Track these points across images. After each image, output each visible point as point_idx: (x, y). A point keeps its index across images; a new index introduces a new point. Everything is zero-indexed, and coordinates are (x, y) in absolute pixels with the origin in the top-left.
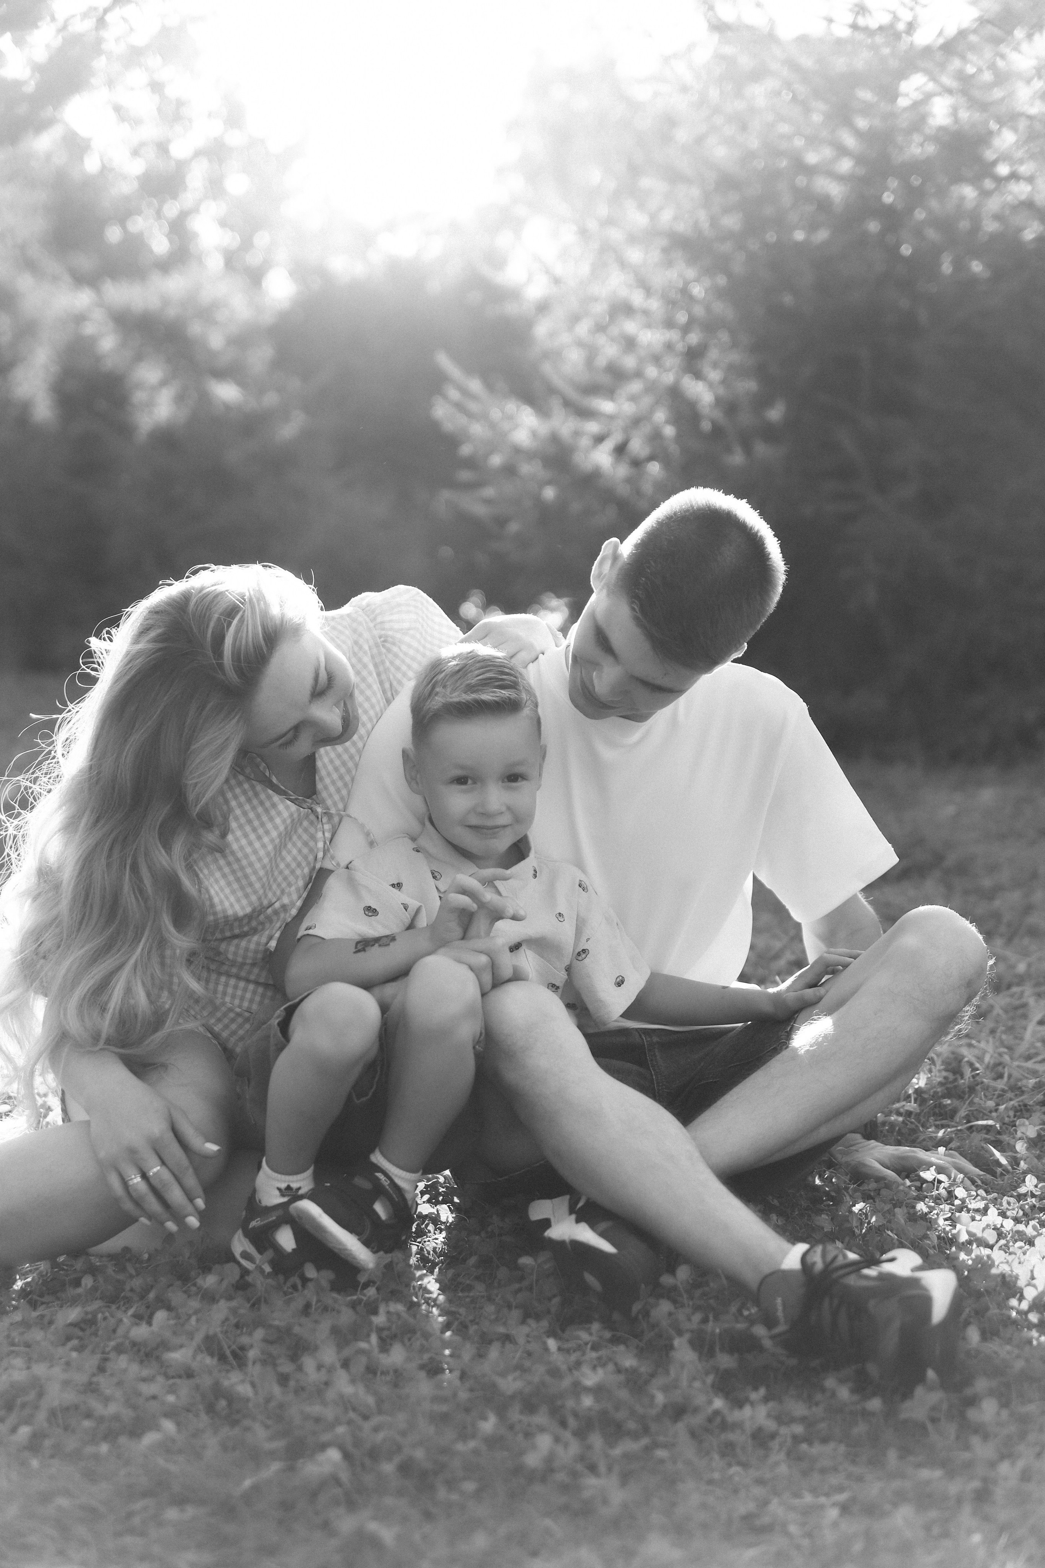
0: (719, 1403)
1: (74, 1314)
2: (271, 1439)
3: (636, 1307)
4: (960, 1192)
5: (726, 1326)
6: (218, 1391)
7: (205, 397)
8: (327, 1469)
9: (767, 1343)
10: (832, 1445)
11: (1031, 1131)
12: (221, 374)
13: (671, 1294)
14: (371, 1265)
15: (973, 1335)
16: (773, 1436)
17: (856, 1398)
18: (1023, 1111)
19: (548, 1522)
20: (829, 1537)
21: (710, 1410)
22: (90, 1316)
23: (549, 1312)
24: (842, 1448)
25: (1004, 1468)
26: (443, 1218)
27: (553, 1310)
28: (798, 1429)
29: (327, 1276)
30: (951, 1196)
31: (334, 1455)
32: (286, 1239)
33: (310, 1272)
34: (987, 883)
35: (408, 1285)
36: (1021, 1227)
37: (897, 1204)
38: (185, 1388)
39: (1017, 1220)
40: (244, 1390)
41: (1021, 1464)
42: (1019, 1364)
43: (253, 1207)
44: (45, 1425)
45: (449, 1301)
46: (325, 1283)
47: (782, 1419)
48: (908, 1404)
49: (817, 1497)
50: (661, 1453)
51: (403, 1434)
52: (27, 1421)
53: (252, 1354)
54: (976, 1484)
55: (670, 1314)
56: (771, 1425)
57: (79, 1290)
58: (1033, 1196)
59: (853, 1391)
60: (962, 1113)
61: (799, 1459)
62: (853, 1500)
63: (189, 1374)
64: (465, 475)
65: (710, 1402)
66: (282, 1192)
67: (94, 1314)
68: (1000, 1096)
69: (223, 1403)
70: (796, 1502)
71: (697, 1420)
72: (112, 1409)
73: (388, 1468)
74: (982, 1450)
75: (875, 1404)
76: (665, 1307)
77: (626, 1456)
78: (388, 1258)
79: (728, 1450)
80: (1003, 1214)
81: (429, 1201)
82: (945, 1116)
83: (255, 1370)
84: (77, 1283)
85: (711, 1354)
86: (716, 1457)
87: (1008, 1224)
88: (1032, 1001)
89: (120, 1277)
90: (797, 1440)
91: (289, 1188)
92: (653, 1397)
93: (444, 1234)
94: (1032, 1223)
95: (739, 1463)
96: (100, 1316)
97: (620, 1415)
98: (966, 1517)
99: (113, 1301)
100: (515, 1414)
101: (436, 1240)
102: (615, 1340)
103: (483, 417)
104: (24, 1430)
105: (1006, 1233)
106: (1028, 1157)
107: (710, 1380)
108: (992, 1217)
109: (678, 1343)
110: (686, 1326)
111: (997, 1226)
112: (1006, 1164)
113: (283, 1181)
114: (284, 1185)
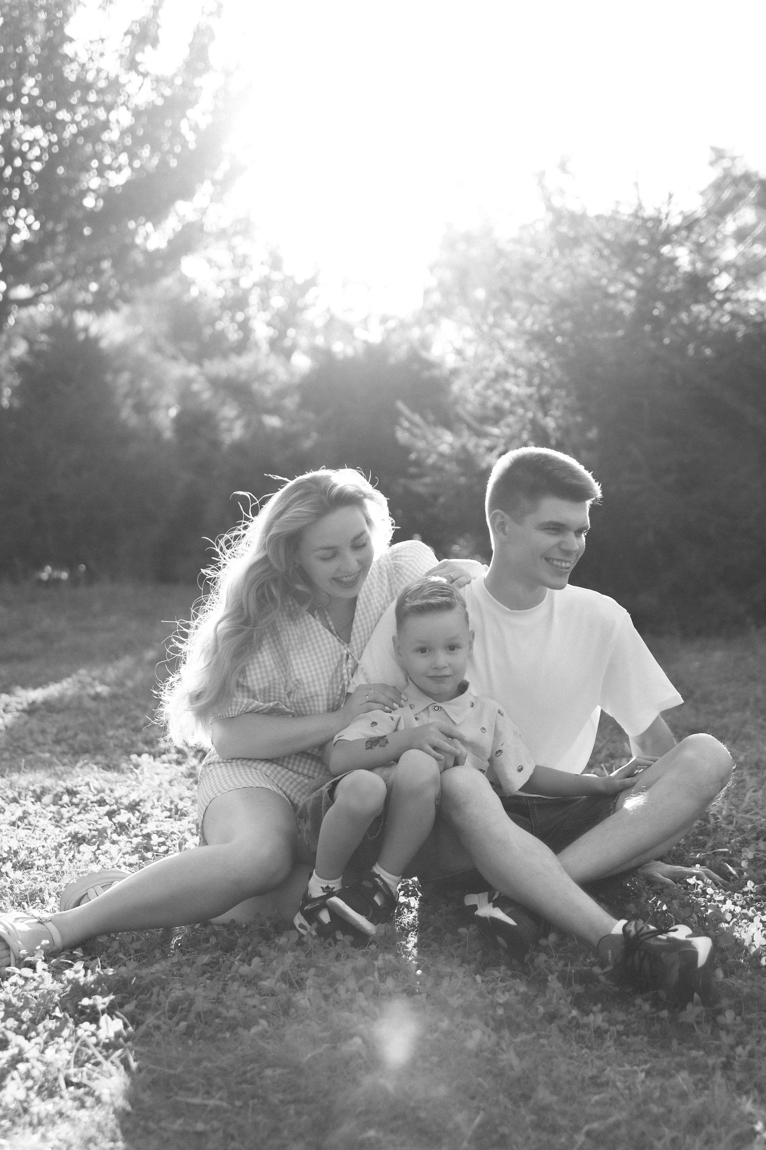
0: (574, 1013)
1: (206, 958)
2: (322, 1031)
3: (527, 957)
4: (710, 891)
5: (578, 968)
6: (290, 1004)
7: (261, 424)
8: (354, 1048)
9: (602, 978)
10: (640, 1037)
11: (750, 855)
12: (270, 412)
13: (545, 950)
14: (374, 932)
15: (720, 974)
16: (606, 1032)
17: (654, 1010)
18: (745, 843)
19: (480, 1080)
20: (640, 1089)
21: (570, 1017)
22: (215, 960)
23: (475, 959)
24: (646, 1039)
25: (739, 1050)
26: (412, 905)
27: (478, 959)
28: (621, 1028)
29: (349, 938)
30: (704, 893)
31: (358, 1040)
32: (325, 917)
33: (339, 936)
34: (719, 707)
35: (394, 944)
36: (745, 911)
37: (673, 898)
38: (271, 1002)
39: (743, 907)
40: (305, 1003)
41: (748, 1048)
42: (746, 990)
43: (307, 899)
44: (195, 1021)
45: (419, 954)
46: (348, 943)
47: (611, 1022)
48: (683, 1013)
49: (632, 1067)
50: (543, 1041)
52: (185, 1020)
53: (309, 982)
54: (723, 1059)
55: (546, 961)
56: (605, 1025)
57: (208, 945)
58: (752, 893)
59: (652, 1006)
60: (710, 844)
61: (621, 1045)
62: (653, 1068)
63: (273, 994)
64: (413, 470)
65: (570, 1012)
66: (324, 890)
67: (218, 958)
68: (731, 834)
69: (293, 1010)
70: (621, 1069)
71: (564, 1022)
72: (232, 1013)
74: (727, 1039)
75: (665, 1013)
76: (543, 957)
77: (524, 1043)
78: (382, 927)
79: (581, 1039)
80: (735, 904)
81: (404, 895)
82: (701, 846)
83: (310, 992)
84: (207, 941)
85: (570, 984)
86: (574, 1044)
87: (738, 909)
88: (748, 778)
89: (230, 937)
90: (620, 1034)
91: (328, 887)
92: (537, 1009)
93: (413, 914)
94: (751, 908)
95: (586, 1047)
96: (221, 959)
97: (519, 1019)
98: (718, 1078)
99: (227, 951)
100: (459, 1018)
101: (409, 918)
102: (514, 976)
103: (424, 438)
104: (183, 1024)
105: (737, 915)
106: (748, 870)
107: (569, 999)
108: (729, 905)
109: (551, 978)
110: (555, 968)
111: (732, 911)
112: (736, 874)
113: (325, 883)
114: (325, 886)
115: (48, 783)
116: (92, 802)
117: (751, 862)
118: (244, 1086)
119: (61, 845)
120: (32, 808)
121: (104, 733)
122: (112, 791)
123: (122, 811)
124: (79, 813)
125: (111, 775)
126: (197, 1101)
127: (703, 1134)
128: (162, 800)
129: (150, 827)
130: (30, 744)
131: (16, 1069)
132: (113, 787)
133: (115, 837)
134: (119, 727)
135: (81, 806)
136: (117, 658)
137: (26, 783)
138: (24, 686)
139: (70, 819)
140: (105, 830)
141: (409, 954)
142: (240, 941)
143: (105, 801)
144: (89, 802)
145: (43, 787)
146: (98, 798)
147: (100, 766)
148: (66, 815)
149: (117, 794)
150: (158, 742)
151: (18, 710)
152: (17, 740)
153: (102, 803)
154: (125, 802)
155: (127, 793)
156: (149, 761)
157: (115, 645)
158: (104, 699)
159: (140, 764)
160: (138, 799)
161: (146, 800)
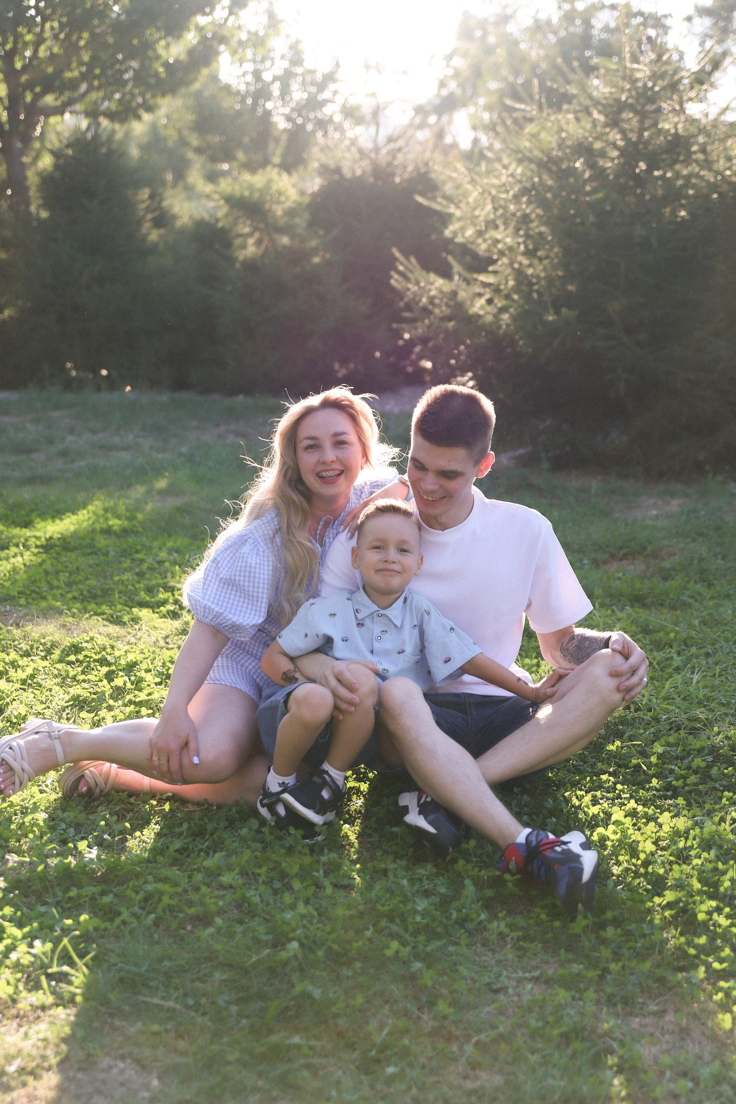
0: (483, 916)
1: (178, 844)
2: (266, 934)
3: (449, 859)
4: (619, 787)
5: (491, 874)
6: (244, 899)
8: (291, 954)
9: (510, 885)
10: (535, 943)
11: (660, 749)
12: (280, 230)
13: (466, 854)
14: (320, 822)
16: (508, 936)
17: (549, 918)
18: (656, 737)
19: (393, 986)
20: (526, 998)
21: (479, 920)
22: (185, 846)
23: (407, 855)
24: (540, 945)
26: (362, 789)
27: (410, 854)
28: (520, 934)
29: (300, 832)
30: (615, 787)
31: (295, 945)
32: (281, 810)
33: (292, 830)
34: (667, 565)
36: (646, 810)
37: (587, 792)
38: (229, 896)
39: (645, 805)
40: (257, 900)
41: (621, 964)
43: (266, 793)
44: (162, 914)
45: (360, 846)
46: (298, 836)
47: (512, 927)
48: (572, 925)
49: (524, 972)
51: (329, 933)
52: (154, 913)
54: (599, 972)
56: (507, 931)
57: (181, 829)
58: (656, 790)
59: (548, 915)
60: (627, 735)
61: (519, 949)
62: (541, 974)
64: (404, 314)
65: (479, 916)
66: (280, 785)
67: (188, 845)
69: (246, 905)
70: (514, 975)
71: (472, 926)
73: (320, 953)
74: (606, 953)
75: (557, 924)
76: (461, 862)
79: (485, 944)
80: (639, 800)
81: (355, 779)
83: (262, 888)
84: (181, 824)
85: (482, 889)
88: (675, 656)
89: (202, 823)
90: (519, 939)
91: (283, 783)
92: (451, 914)
93: (362, 800)
95: (490, 951)
97: (434, 925)
99: (197, 835)
101: (358, 803)
102: (438, 875)
103: (417, 283)
104: (152, 916)
105: (638, 813)
106: (656, 765)
107: (480, 903)
108: (632, 804)
109: (467, 882)
110: (471, 873)
111: (634, 809)
112: (645, 768)
113: (281, 779)
114: (281, 782)
115: (57, 637)
116: (95, 661)
117: (660, 756)
118: (198, 984)
119: (64, 709)
120: (42, 664)
121: (112, 576)
122: (113, 647)
123: (121, 673)
124: (83, 672)
125: (114, 629)
126: (156, 1001)
127: (569, 1051)
128: (155, 662)
129: (142, 696)
130: (45, 587)
131: (8, 958)
132: (114, 644)
133: (111, 702)
134: (125, 570)
135: (85, 664)
136: (130, 486)
137: (38, 635)
138: (43, 516)
139: (74, 678)
140: (103, 693)
141: (351, 845)
142: (210, 827)
143: (106, 659)
144: (92, 660)
145: (52, 641)
146: (99, 656)
147: (105, 616)
148: (72, 673)
149: (117, 653)
150: (158, 591)
151: (37, 547)
152: (34, 582)
153: (103, 662)
154: (123, 662)
155: (126, 652)
156: (149, 615)
157: (128, 472)
158: (115, 533)
159: (140, 619)
160: (134, 660)
161: (141, 662)
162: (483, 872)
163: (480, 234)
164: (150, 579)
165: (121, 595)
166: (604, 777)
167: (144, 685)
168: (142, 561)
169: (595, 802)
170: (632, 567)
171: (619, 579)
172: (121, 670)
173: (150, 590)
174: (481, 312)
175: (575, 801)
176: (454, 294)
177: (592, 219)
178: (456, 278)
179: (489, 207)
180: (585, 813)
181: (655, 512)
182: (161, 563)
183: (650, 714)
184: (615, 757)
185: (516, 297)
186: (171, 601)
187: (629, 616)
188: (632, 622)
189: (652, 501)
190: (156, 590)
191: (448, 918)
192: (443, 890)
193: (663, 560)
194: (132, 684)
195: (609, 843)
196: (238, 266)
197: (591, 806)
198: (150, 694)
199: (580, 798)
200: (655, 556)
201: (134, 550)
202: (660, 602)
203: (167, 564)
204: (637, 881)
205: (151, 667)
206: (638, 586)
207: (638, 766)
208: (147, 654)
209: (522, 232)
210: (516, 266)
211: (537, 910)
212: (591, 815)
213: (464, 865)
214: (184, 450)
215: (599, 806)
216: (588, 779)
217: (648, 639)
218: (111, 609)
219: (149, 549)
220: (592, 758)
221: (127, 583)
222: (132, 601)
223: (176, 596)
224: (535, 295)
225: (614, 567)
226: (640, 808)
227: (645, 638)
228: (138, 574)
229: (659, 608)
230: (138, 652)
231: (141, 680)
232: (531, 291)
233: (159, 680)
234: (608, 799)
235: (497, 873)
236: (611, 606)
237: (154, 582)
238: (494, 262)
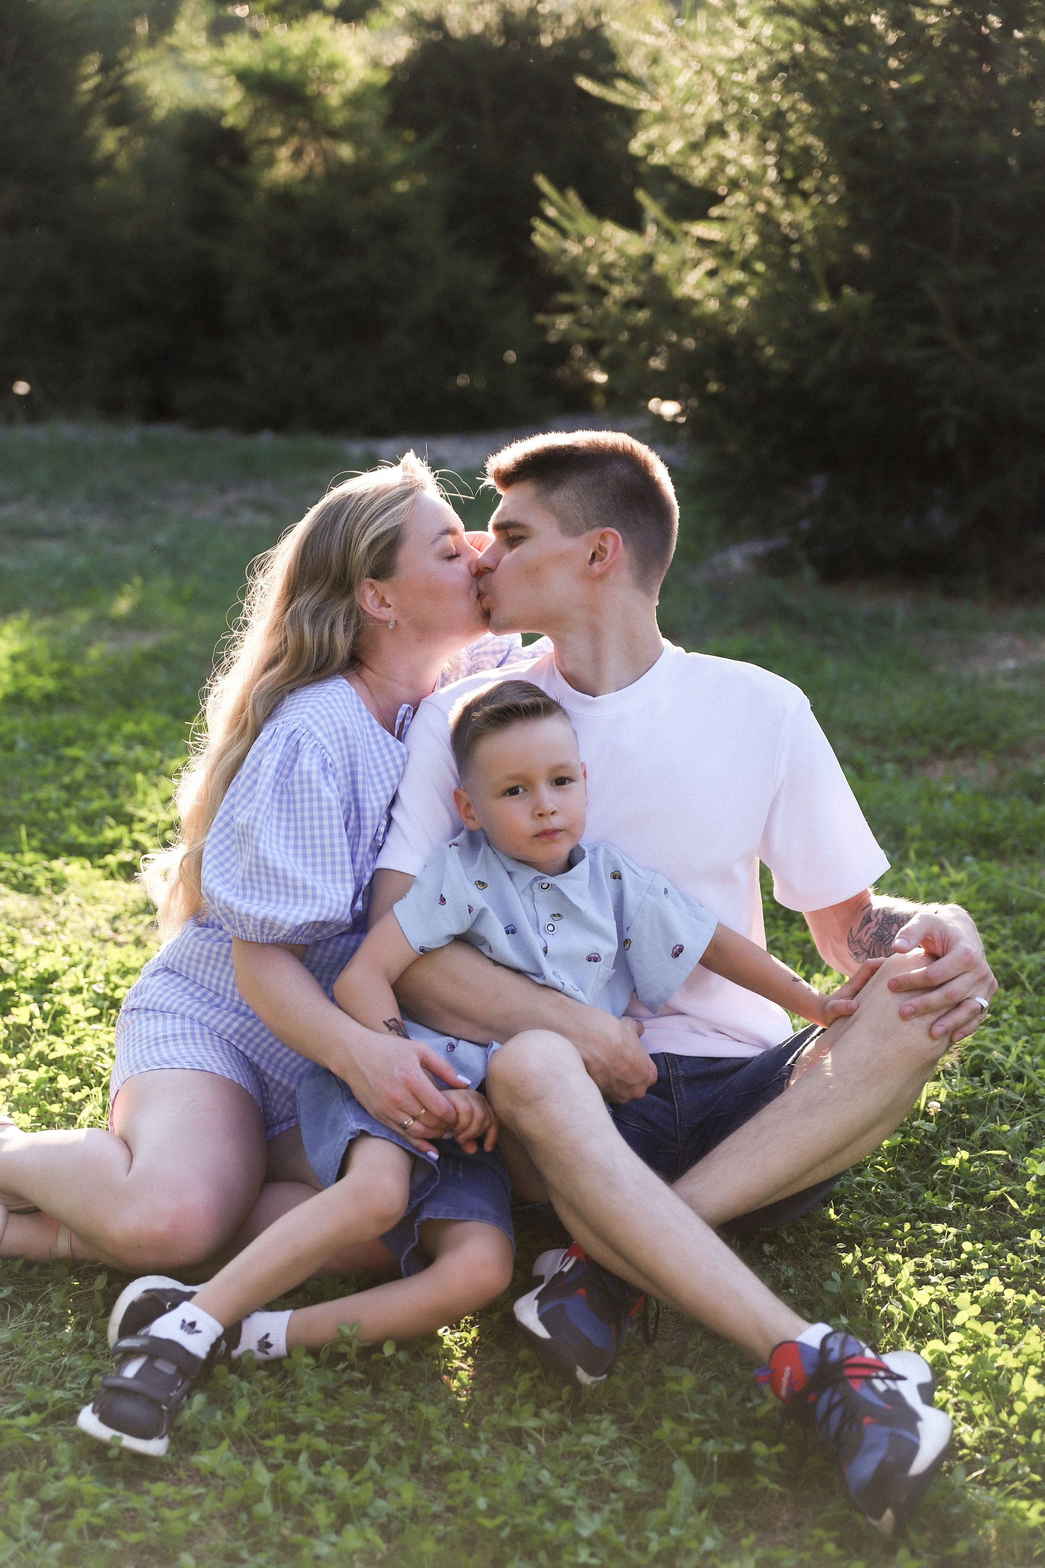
4: (967, 1246)
5: (726, 1448)
12: (337, 133)
13: (674, 1405)
17: (841, 1552)
21: (701, 1551)
27: (565, 1397)
36: (1022, 1297)
38: (212, 1498)
39: (1017, 1288)
45: (471, 1377)
58: (1039, 1252)
59: (840, 1544)
65: (702, 1542)
76: (667, 1422)
85: (709, 1480)
92: (648, 1540)
94: (1032, 1292)
102: (622, 1443)
103: (581, 238)
104: (57, 1547)
105: (1006, 1304)
106: (1036, 1199)
107: (704, 1514)
108: (995, 1285)
109: (679, 1466)
110: (688, 1448)
111: (999, 1294)
112: (1015, 1206)
117: (1041, 1182)
121: (19, 792)
122: (12, 941)
123: (25, 997)
125: (17, 903)
128: (91, 972)
129: (62, 1048)
132: (16, 933)
133: (4, 1058)
134: (45, 780)
147: (2, 875)
149: (20, 953)
150: (103, 823)
154: (29, 974)
155: (37, 951)
156: (83, 873)
157: (58, 582)
158: (31, 703)
159: (65, 880)
160: (51, 970)
161: (64, 973)
162: (710, 1447)
163: (695, 147)
164: (89, 800)
165: (34, 830)
166: (939, 1228)
167: (65, 1022)
168: (76, 761)
169: (921, 1279)
170: (971, 773)
171: (950, 796)
172: (26, 990)
173: (89, 821)
174: (697, 295)
175: (884, 1279)
176: (649, 260)
177: (901, 124)
178: (651, 230)
179: (712, 99)
180: (905, 1307)
181: (1011, 664)
182: (110, 764)
183: (1019, 1086)
184: (956, 1180)
185: (760, 267)
186: (127, 842)
187: (972, 877)
188: (979, 890)
189: (1004, 642)
190: (98, 821)
191: (642, 1548)
192: (630, 1481)
193: (1027, 757)
194: (45, 1020)
195: (952, 1374)
196: (261, 198)
197: (914, 1290)
198: (78, 1042)
199: (892, 1270)
200: (1015, 750)
201: (61, 740)
202: (1027, 846)
203: (121, 769)
204: (1012, 1462)
205: (83, 982)
206: (986, 814)
207: (1000, 1203)
208: (76, 958)
209: (771, 146)
210: (761, 208)
211: (819, 1533)
212: (915, 1308)
213: (673, 1431)
214: (161, 539)
215: (930, 1289)
216: (907, 1226)
217: (1009, 926)
218: (15, 860)
219: (91, 737)
220: (914, 1179)
221: (45, 805)
222: (54, 841)
223: (137, 836)
224: (795, 264)
225: (940, 770)
226: (1009, 1294)
227: (1004, 924)
228: (67, 788)
229: (1026, 857)
230: (59, 951)
231: (62, 1012)
232: (788, 255)
233: (95, 1012)
234: (947, 1273)
235: (738, 1447)
236: (936, 855)
237: (96, 805)
238: (719, 200)
